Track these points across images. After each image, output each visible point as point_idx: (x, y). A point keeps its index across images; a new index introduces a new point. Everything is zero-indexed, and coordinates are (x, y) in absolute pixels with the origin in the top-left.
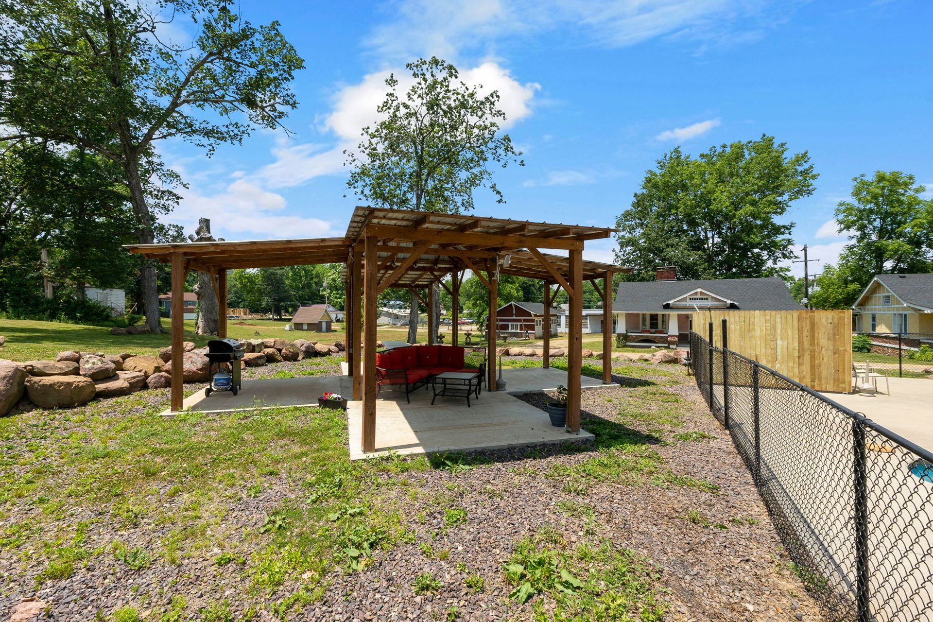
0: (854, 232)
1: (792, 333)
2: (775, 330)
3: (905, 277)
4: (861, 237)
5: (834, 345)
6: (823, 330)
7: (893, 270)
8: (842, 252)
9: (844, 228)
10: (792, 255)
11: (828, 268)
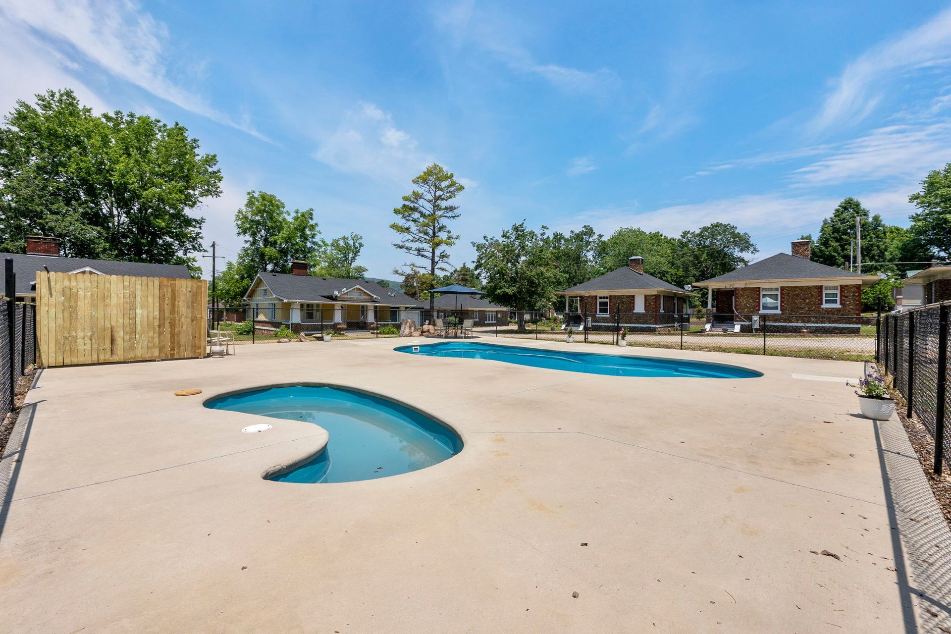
0: (248, 237)
1: (153, 302)
2: (135, 297)
3: (275, 275)
4: (253, 242)
5: (192, 312)
6: (182, 298)
7: (272, 271)
8: (240, 253)
9: (242, 232)
10: (201, 249)
11: (230, 265)
